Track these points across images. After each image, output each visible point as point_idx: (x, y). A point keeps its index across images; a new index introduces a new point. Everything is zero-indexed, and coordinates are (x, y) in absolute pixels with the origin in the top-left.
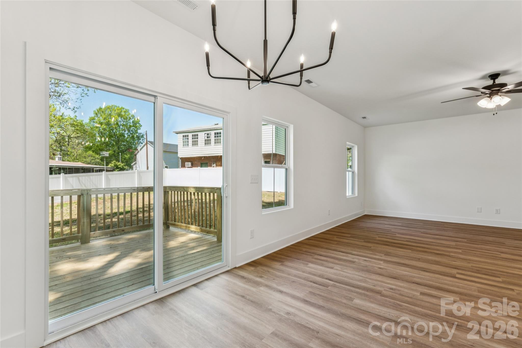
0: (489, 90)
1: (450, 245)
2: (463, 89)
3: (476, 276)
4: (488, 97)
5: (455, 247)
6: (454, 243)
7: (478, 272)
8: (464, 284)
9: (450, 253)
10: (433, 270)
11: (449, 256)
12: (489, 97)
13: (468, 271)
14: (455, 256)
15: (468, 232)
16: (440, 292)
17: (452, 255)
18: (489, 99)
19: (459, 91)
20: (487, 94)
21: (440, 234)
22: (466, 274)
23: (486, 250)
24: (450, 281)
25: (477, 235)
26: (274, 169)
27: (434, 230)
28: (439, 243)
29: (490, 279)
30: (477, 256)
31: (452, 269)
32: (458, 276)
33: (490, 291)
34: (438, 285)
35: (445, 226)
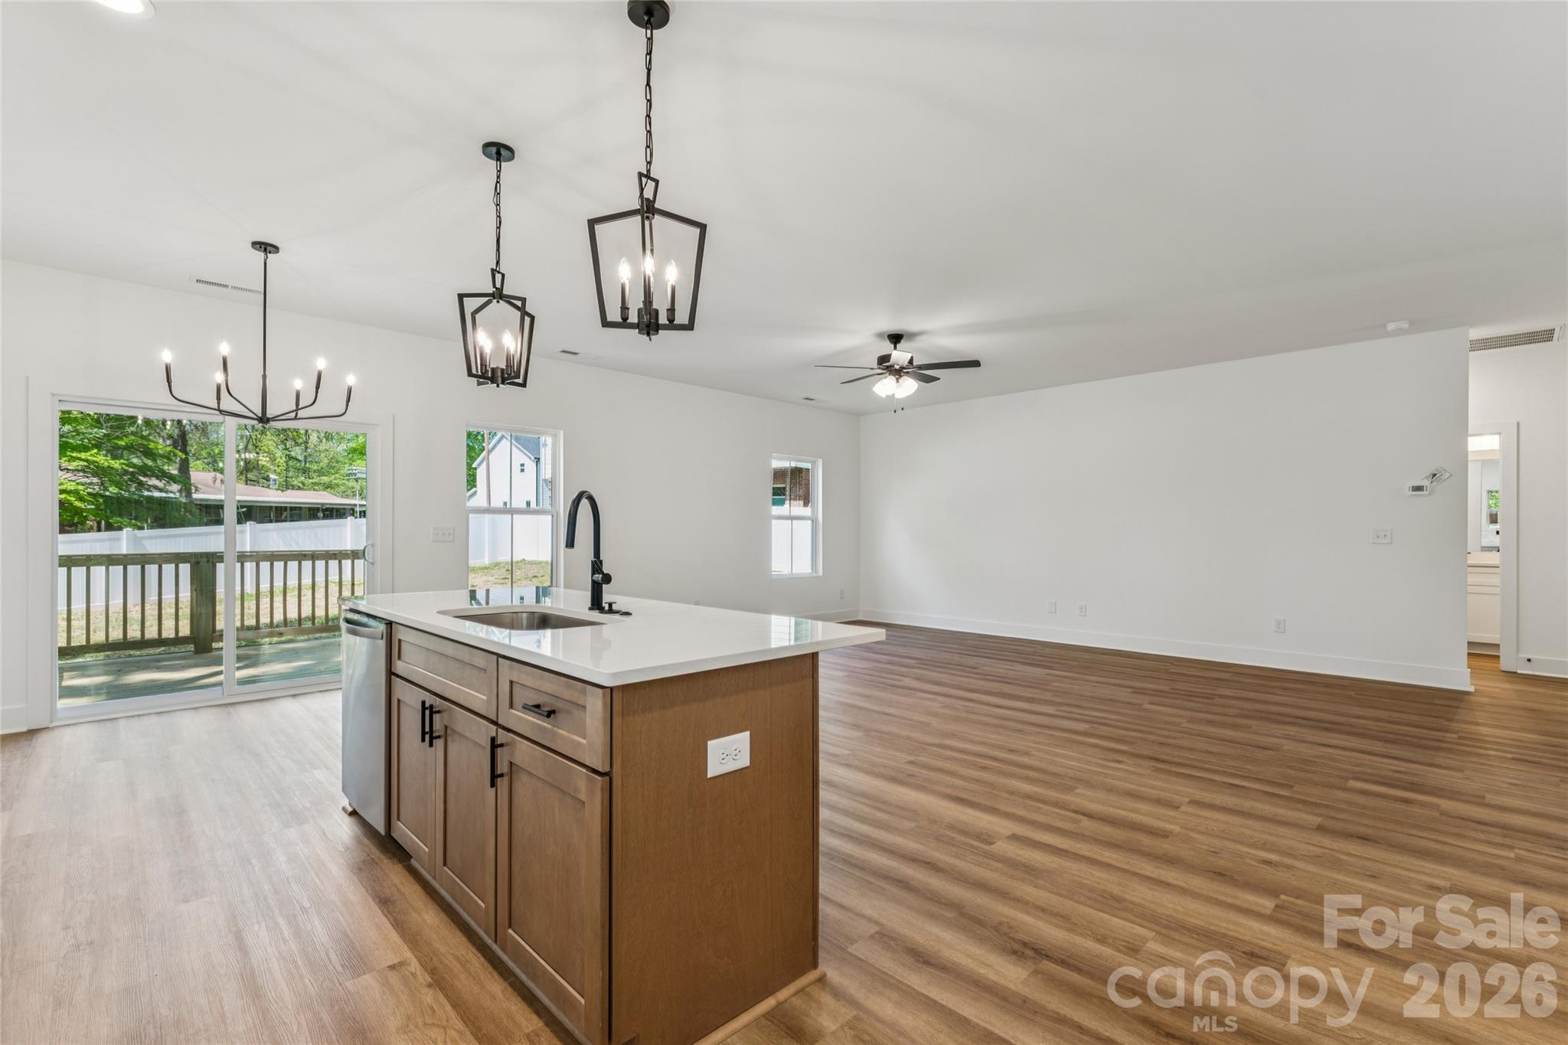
26: (512, 517)
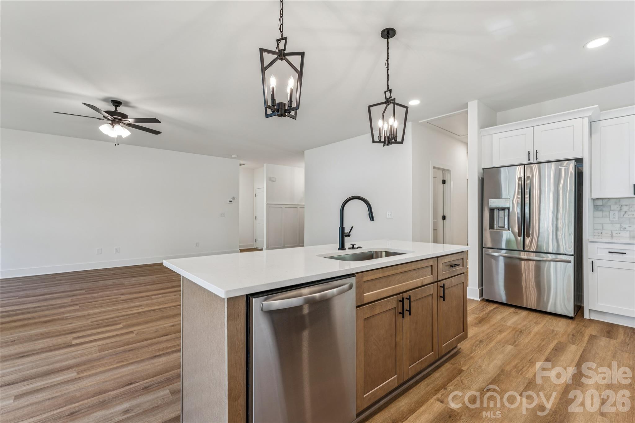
0: (111, 116)
1: (64, 303)
2: (82, 103)
3: (97, 333)
4: (110, 123)
5: (72, 303)
6: (68, 300)
7: (99, 326)
8: (83, 350)
9: (64, 315)
10: (39, 349)
11: (63, 319)
12: (112, 124)
13: (88, 330)
14: (70, 316)
15: (87, 280)
16: (48, 378)
17: (66, 317)
18: (111, 126)
19: (77, 106)
20: (109, 120)
21: (50, 292)
22: (84, 335)
23: (106, 297)
24: (64, 354)
25: (97, 281)
27: (40, 288)
28: (48, 306)
29: (111, 330)
30: (98, 307)
31: (67, 336)
32: (74, 342)
33: (111, 345)
34: (45, 368)
35: (57, 278)
